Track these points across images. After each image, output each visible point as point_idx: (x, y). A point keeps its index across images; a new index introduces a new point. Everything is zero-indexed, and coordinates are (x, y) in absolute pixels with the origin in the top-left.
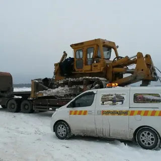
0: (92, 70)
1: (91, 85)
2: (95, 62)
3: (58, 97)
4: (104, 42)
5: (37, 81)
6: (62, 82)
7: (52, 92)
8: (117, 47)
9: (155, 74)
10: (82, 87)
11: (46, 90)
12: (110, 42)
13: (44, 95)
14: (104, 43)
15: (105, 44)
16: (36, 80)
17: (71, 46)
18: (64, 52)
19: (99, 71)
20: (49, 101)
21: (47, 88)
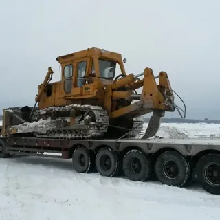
0: (82, 95)
1: (81, 117)
2: (87, 82)
3: (39, 134)
4: (100, 52)
5: (11, 111)
6: (44, 112)
7: (29, 127)
8: (125, 60)
9: (170, 101)
10: (68, 120)
11: (22, 123)
12: (112, 53)
13: (19, 131)
14: (101, 54)
15: (103, 55)
16: (11, 109)
17: (57, 59)
18: (50, 68)
19: (92, 96)
20: (26, 141)
21: (23, 121)
